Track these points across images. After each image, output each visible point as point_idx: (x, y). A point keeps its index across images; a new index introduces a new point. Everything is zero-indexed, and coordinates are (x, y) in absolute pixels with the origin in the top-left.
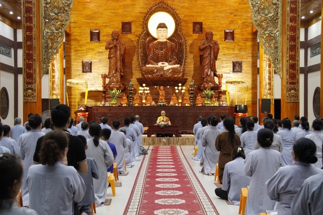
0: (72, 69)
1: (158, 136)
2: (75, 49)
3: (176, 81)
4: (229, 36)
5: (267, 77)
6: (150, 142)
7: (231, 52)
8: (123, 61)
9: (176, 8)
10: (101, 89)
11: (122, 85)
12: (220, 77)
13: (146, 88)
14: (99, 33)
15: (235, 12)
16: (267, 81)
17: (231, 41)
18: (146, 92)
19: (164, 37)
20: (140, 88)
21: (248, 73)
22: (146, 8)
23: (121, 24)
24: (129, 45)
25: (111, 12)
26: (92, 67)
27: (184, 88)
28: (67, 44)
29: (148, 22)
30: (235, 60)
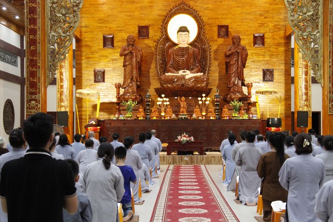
0: (83, 78)
1: (179, 153)
2: (87, 56)
3: (199, 91)
4: (259, 40)
5: (303, 86)
6: (171, 160)
7: (261, 58)
8: (139, 69)
9: (199, 10)
10: (115, 100)
11: (138, 97)
12: (249, 86)
13: (165, 99)
14: (113, 38)
15: (265, 14)
16: (304, 90)
17: (261, 46)
18: (165, 103)
19: (185, 42)
20: (159, 99)
21: (281, 82)
22: (165, 10)
23: (137, 28)
24: (147, 51)
25: (126, 15)
26: (106, 76)
27: (208, 99)
28: (77, 51)
29: (167, 26)
30: (266, 67)
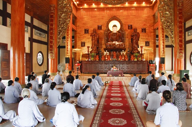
0: (77, 45)
1: (113, 76)
2: (78, 37)
5: (162, 48)
7: (145, 37)
9: (121, 19)
10: (87, 53)
11: (97, 52)
12: (141, 47)
13: (107, 52)
14: (88, 30)
15: (146, 21)
17: (145, 33)
18: (107, 54)
19: (116, 31)
20: (105, 52)
21: (152, 46)
22: (108, 19)
23: (97, 26)
25: (93, 22)
26: (85, 44)
27: (125, 52)
29: (108, 25)
30: (146, 41)
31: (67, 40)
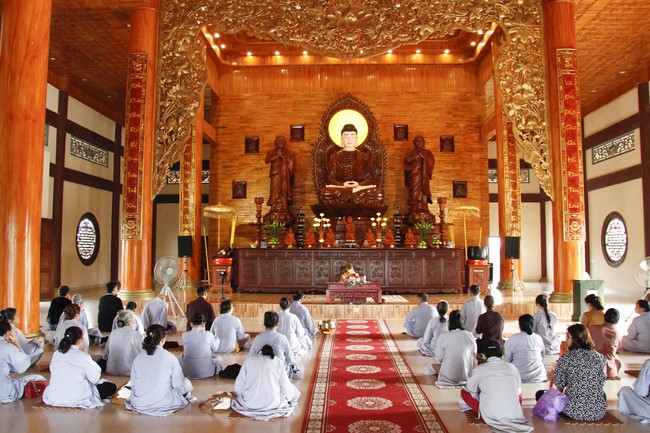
0: (219, 192)
2: (224, 165)
5: (510, 203)
7: (450, 167)
9: (369, 105)
10: (254, 221)
11: (289, 217)
12: (442, 202)
13: (324, 219)
14: (258, 141)
15: (454, 111)
16: (512, 209)
17: (450, 152)
18: (325, 226)
19: (352, 145)
20: (316, 220)
21: (476, 199)
22: (326, 105)
23: (289, 130)
25: (275, 112)
26: (247, 191)
27: (385, 219)
29: (328, 125)
30: (457, 179)
31: (186, 176)
